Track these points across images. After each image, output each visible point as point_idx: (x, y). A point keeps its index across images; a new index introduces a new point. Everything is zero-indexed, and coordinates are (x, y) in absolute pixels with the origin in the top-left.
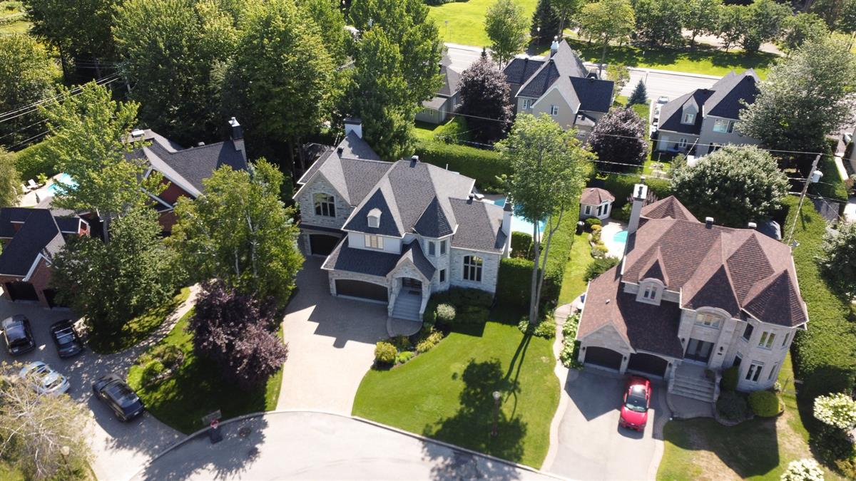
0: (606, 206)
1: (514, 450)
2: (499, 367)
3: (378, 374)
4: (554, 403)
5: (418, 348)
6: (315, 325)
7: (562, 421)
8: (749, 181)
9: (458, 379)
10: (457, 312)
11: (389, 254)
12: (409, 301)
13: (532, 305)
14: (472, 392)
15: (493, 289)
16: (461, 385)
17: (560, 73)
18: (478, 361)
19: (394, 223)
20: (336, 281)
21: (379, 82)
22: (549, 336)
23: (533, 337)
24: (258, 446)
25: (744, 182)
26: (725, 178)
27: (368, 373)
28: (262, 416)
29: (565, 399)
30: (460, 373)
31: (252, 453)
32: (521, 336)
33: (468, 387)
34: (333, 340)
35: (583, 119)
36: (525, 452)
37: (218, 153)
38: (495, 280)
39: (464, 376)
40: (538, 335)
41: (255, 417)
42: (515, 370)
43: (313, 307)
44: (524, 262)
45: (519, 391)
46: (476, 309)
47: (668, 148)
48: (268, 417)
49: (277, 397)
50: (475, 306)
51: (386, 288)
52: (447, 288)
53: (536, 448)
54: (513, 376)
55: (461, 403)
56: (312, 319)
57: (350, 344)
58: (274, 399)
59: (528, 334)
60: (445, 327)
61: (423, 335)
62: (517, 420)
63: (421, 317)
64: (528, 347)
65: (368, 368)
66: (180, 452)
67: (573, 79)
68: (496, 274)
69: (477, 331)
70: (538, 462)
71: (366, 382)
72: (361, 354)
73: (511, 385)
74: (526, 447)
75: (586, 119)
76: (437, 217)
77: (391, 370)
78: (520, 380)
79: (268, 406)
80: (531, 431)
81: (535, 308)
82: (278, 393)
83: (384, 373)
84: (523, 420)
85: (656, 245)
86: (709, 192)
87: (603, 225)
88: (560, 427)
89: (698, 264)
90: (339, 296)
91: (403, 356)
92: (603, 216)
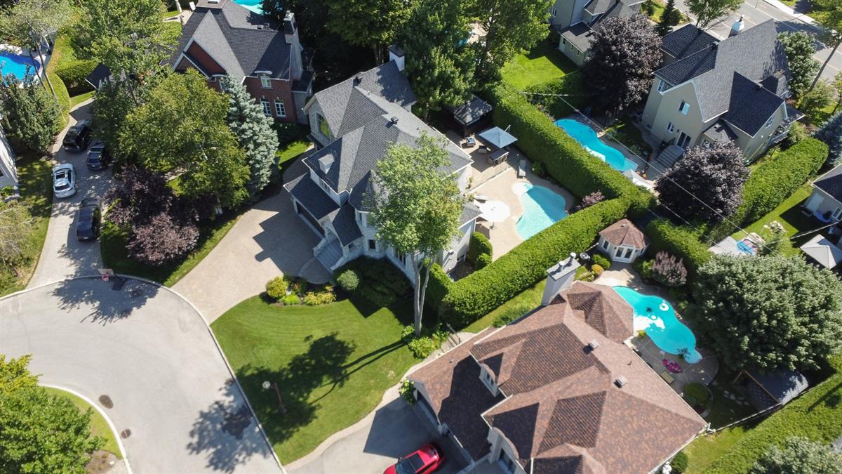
0: (631, 251)
1: (284, 432)
2: (349, 354)
3: (259, 301)
4: (356, 417)
5: (307, 297)
7: (343, 439)
8: (764, 318)
9: (308, 343)
10: (360, 285)
11: (333, 202)
12: (334, 252)
14: (307, 361)
16: (304, 349)
18: (339, 337)
19: (339, 177)
22: (418, 356)
23: (405, 348)
24: (135, 309)
25: (758, 316)
26: (740, 299)
27: (253, 299)
28: (159, 287)
29: (368, 421)
30: (315, 338)
31: (126, 312)
32: (397, 339)
33: (309, 354)
34: (260, 250)
35: (718, 130)
36: (291, 439)
39: (316, 342)
40: (410, 349)
41: (147, 283)
42: (356, 366)
45: (341, 386)
46: (385, 290)
48: (162, 290)
49: (180, 278)
50: (387, 288)
52: (379, 257)
53: (300, 446)
54: (350, 370)
55: (289, 364)
56: (263, 224)
57: (268, 262)
58: (177, 278)
59: (404, 341)
60: (341, 293)
61: (319, 289)
62: (313, 409)
63: (332, 271)
64: (390, 354)
65: (258, 293)
66: (91, 282)
69: (366, 309)
70: (288, 458)
71: (244, 306)
73: (341, 374)
74: (296, 436)
75: (723, 133)
77: (271, 305)
78: (352, 376)
79: (169, 281)
80: (311, 428)
81: (418, 324)
82: (184, 275)
83: (265, 304)
84: (317, 413)
85: (524, 335)
86: (710, 303)
87: (605, 269)
88: (335, 443)
91: (291, 298)
92: (622, 259)
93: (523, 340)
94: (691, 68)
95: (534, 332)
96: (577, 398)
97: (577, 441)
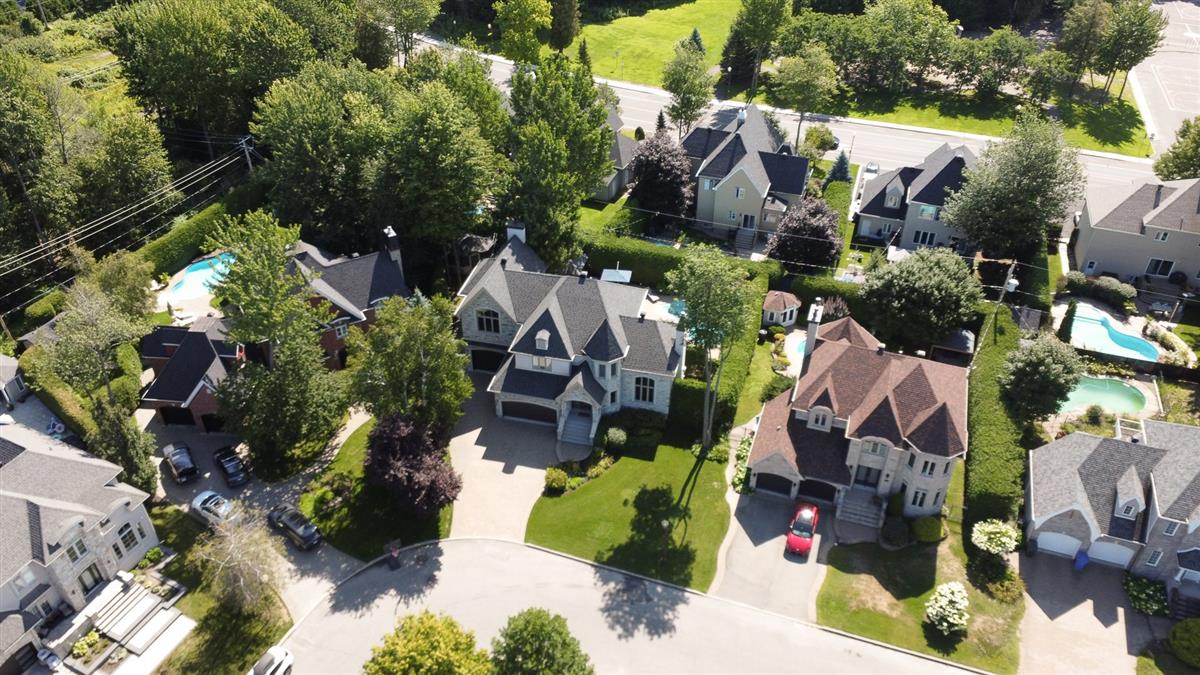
0: (792, 312)
1: (682, 577)
2: (671, 492)
3: (550, 501)
4: (723, 529)
5: (589, 473)
6: (482, 449)
7: (730, 548)
8: (936, 293)
9: (629, 505)
10: (628, 435)
11: (557, 376)
12: (578, 425)
13: (705, 429)
14: (644, 519)
15: (666, 411)
16: (632, 512)
17: (747, 149)
18: (650, 487)
19: (563, 344)
20: (503, 403)
21: (544, 183)
22: (722, 461)
23: (706, 461)
24: (436, 573)
25: (932, 294)
26: (913, 290)
27: (539, 501)
28: (437, 544)
29: (734, 525)
30: (631, 499)
31: (431, 580)
32: (694, 460)
33: (639, 514)
34: (501, 465)
35: (773, 202)
36: (694, 578)
37: (373, 264)
38: (668, 401)
39: (635, 502)
40: (710, 460)
41: (430, 544)
42: (686, 496)
43: (479, 430)
44: (697, 384)
45: (690, 517)
46: (648, 431)
47: (871, 233)
48: (443, 544)
49: (450, 524)
50: (647, 428)
51: (555, 412)
52: (618, 409)
53: (704, 573)
54: (683, 503)
55: (632, 530)
56: (479, 442)
57: (520, 469)
58: (447, 526)
59: (701, 459)
60: (616, 452)
61: (594, 460)
62: (687, 546)
63: (591, 441)
64: (701, 472)
65: (539, 495)
66: (361, 579)
67: (763, 155)
68: (669, 396)
69: (648, 454)
70: (705, 586)
71: (537, 510)
72: (531, 480)
73: (681, 511)
74: (694, 572)
75: (777, 201)
76: (607, 340)
77: (563, 496)
78: (691, 506)
79: (442, 533)
80: (699, 556)
81: (707, 432)
82: (450, 520)
83: (556, 499)
84: (692, 547)
85: (827, 371)
86: (896, 304)
87: (787, 334)
88: (728, 553)
89: (867, 391)
90: (507, 418)
91: (574, 482)
92: (788, 322)
93: (830, 374)
94: (728, 160)
95: (833, 364)
96: (905, 380)
97: (924, 407)
